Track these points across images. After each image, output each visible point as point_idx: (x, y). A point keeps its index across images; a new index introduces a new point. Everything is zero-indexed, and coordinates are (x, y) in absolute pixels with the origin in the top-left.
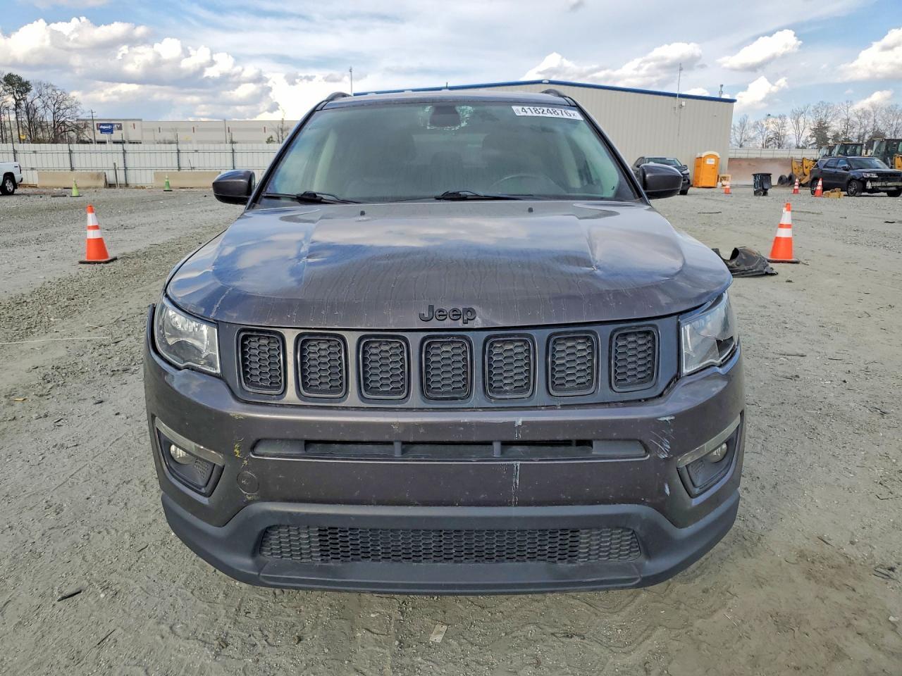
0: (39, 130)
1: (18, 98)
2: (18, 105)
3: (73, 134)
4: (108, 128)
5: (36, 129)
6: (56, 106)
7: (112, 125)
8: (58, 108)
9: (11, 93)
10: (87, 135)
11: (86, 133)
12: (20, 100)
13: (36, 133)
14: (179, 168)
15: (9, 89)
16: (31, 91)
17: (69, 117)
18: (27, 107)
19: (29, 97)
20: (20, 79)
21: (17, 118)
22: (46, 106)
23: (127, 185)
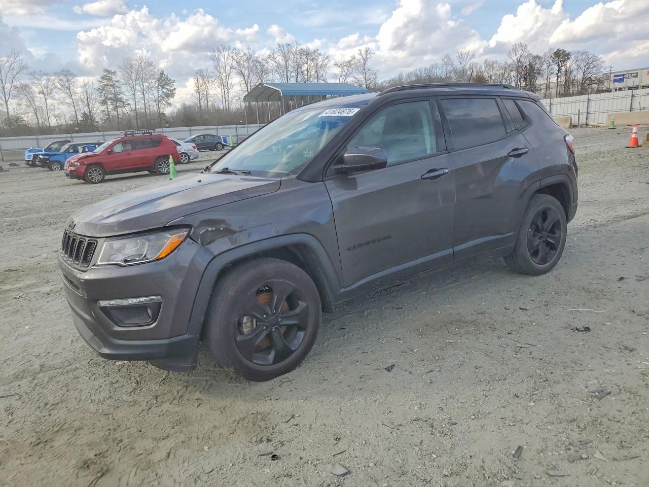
0: (571, 86)
1: (560, 65)
2: (559, 71)
3: (595, 86)
4: (620, 78)
5: (569, 85)
6: (587, 67)
7: (623, 75)
8: (588, 68)
9: (556, 63)
10: (606, 85)
11: (605, 84)
12: (562, 66)
13: (569, 89)
14: (631, 109)
15: (556, 61)
16: (571, 59)
17: (594, 74)
18: (566, 71)
19: (568, 64)
20: (564, 52)
21: (557, 80)
22: (579, 67)
23: (587, 125)
